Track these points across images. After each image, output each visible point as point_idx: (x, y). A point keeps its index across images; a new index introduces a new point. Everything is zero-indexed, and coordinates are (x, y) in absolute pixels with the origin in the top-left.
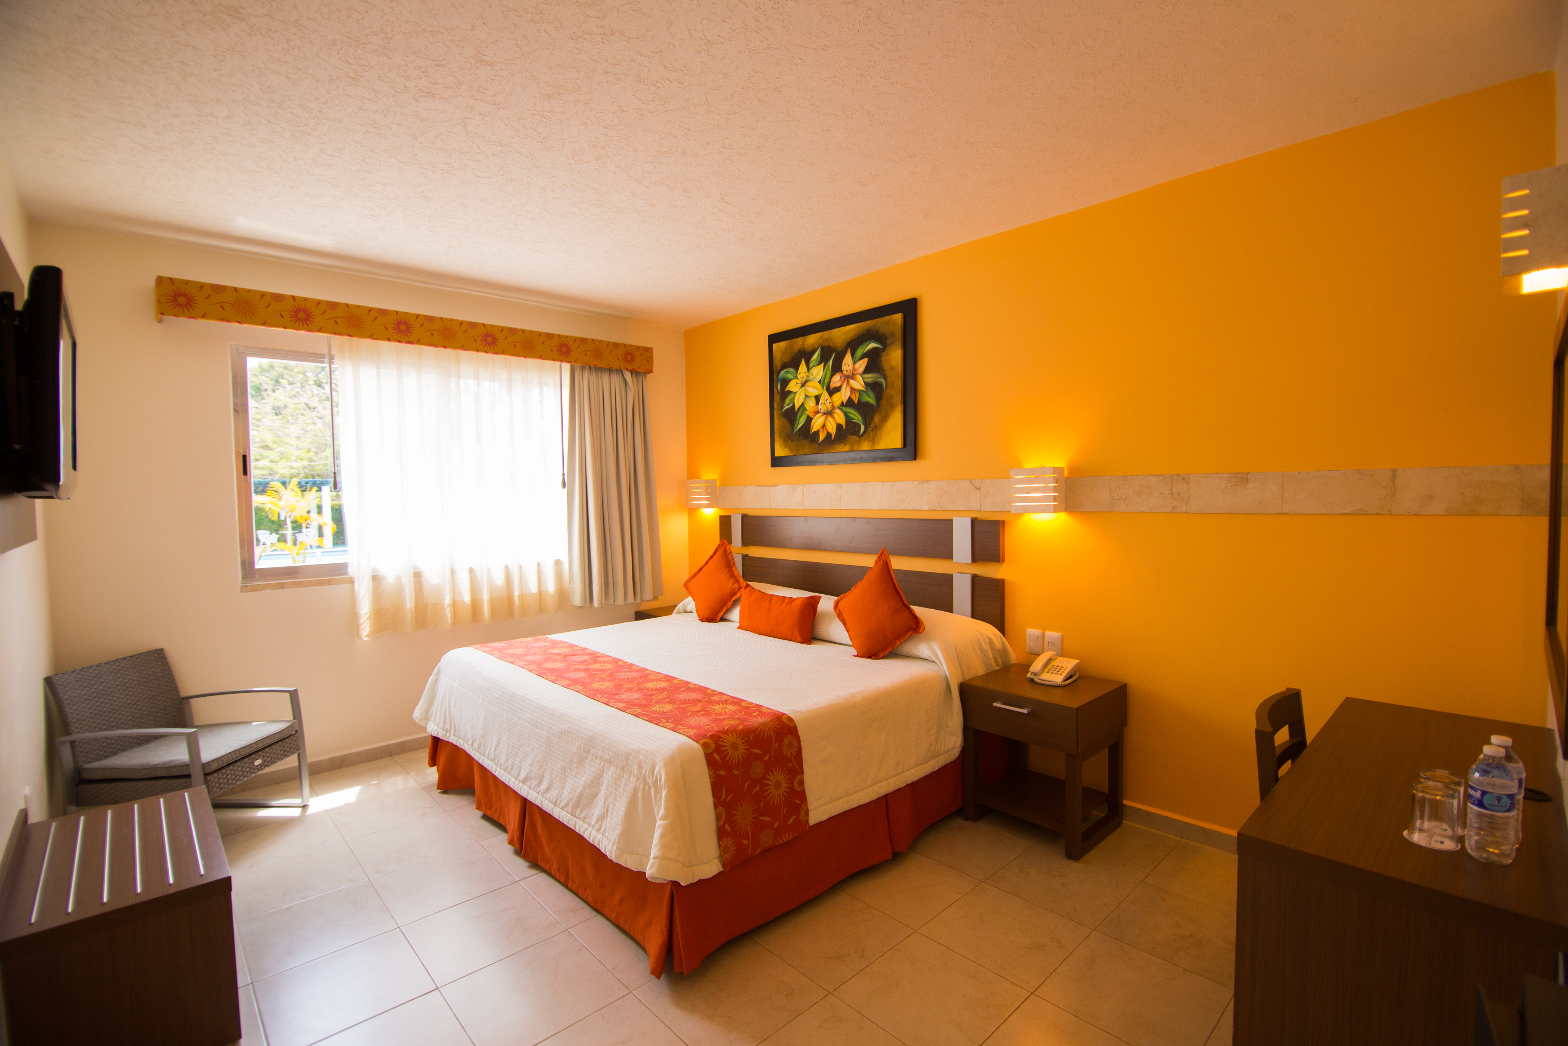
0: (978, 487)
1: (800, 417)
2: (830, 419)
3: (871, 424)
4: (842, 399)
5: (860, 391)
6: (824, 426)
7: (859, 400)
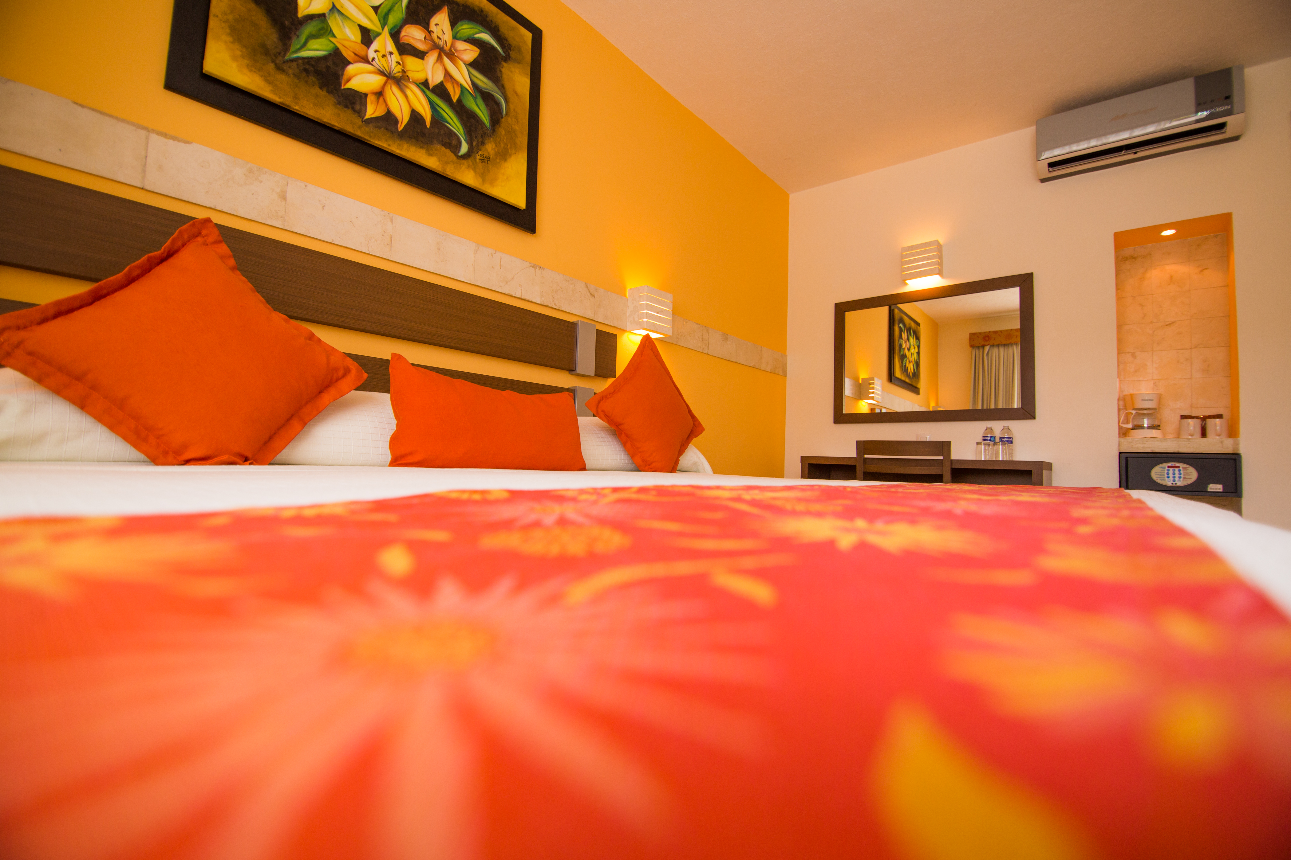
0: (592, 294)
1: (312, 36)
2: (395, 89)
3: (480, 150)
4: (427, 75)
5: (463, 88)
6: (380, 94)
7: (459, 100)
